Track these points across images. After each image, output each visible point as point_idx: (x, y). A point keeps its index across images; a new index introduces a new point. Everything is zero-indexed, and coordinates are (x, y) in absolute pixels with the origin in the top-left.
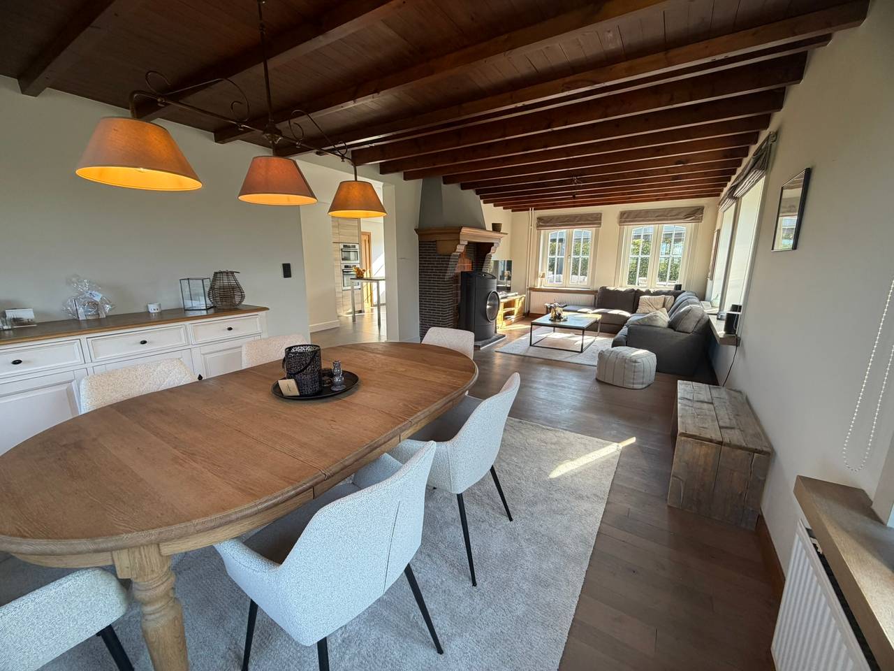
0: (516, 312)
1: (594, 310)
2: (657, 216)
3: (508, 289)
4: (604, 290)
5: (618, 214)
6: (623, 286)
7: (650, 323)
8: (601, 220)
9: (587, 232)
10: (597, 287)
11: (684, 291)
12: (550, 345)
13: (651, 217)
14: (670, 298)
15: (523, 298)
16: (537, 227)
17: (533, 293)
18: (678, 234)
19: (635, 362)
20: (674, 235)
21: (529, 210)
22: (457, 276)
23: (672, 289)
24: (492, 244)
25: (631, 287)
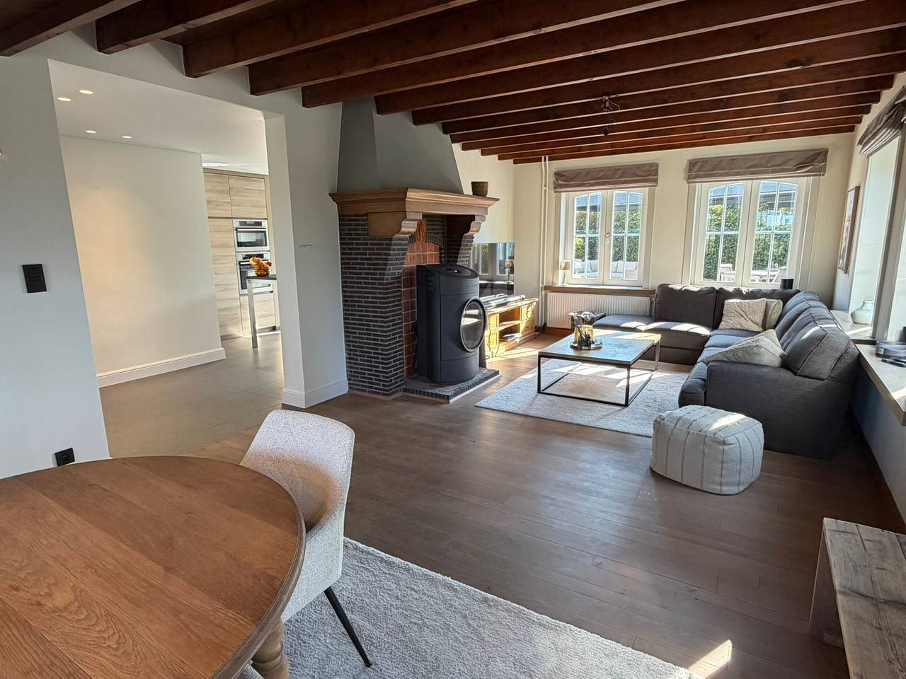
0: (522, 327)
1: (648, 324)
2: (750, 167)
3: (509, 289)
4: (665, 289)
5: (685, 163)
6: (695, 282)
7: (748, 359)
8: (656, 174)
9: (637, 194)
10: (654, 283)
11: (798, 291)
12: (572, 391)
13: (740, 167)
14: (776, 304)
15: (535, 304)
16: (555, 188)
17: (551, 295)
18: (784, 195)
19: (724, 443)
20: (777, 198)
21: (540, 160)
22: (411, 274)
23: (777, 285)
24: (472, 218)
25: (710, 284)
